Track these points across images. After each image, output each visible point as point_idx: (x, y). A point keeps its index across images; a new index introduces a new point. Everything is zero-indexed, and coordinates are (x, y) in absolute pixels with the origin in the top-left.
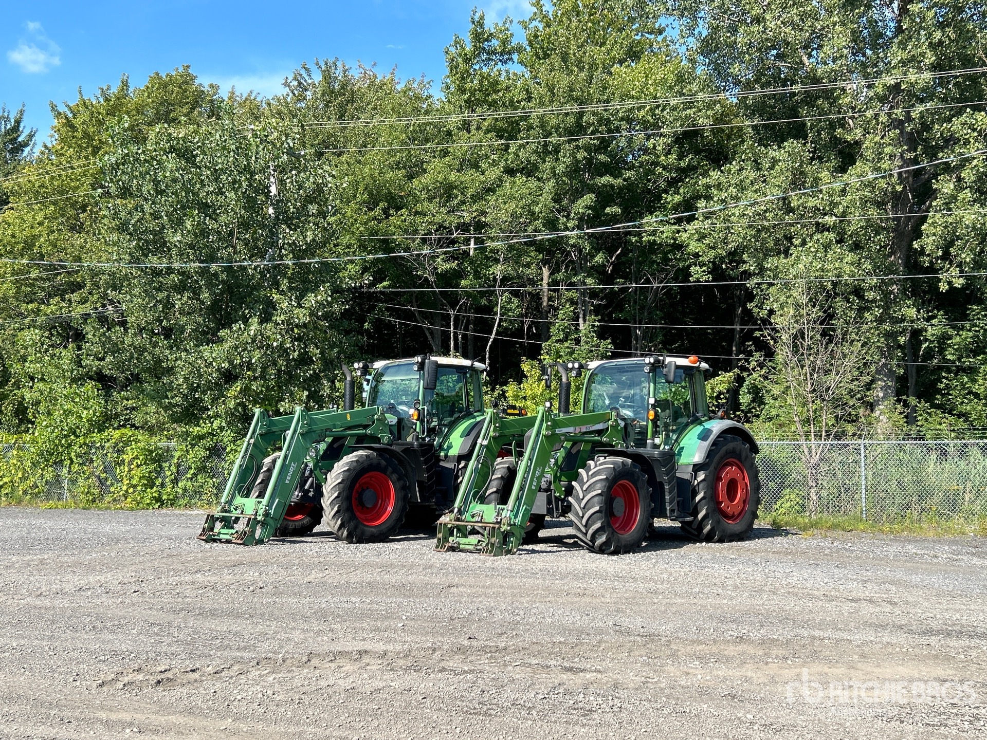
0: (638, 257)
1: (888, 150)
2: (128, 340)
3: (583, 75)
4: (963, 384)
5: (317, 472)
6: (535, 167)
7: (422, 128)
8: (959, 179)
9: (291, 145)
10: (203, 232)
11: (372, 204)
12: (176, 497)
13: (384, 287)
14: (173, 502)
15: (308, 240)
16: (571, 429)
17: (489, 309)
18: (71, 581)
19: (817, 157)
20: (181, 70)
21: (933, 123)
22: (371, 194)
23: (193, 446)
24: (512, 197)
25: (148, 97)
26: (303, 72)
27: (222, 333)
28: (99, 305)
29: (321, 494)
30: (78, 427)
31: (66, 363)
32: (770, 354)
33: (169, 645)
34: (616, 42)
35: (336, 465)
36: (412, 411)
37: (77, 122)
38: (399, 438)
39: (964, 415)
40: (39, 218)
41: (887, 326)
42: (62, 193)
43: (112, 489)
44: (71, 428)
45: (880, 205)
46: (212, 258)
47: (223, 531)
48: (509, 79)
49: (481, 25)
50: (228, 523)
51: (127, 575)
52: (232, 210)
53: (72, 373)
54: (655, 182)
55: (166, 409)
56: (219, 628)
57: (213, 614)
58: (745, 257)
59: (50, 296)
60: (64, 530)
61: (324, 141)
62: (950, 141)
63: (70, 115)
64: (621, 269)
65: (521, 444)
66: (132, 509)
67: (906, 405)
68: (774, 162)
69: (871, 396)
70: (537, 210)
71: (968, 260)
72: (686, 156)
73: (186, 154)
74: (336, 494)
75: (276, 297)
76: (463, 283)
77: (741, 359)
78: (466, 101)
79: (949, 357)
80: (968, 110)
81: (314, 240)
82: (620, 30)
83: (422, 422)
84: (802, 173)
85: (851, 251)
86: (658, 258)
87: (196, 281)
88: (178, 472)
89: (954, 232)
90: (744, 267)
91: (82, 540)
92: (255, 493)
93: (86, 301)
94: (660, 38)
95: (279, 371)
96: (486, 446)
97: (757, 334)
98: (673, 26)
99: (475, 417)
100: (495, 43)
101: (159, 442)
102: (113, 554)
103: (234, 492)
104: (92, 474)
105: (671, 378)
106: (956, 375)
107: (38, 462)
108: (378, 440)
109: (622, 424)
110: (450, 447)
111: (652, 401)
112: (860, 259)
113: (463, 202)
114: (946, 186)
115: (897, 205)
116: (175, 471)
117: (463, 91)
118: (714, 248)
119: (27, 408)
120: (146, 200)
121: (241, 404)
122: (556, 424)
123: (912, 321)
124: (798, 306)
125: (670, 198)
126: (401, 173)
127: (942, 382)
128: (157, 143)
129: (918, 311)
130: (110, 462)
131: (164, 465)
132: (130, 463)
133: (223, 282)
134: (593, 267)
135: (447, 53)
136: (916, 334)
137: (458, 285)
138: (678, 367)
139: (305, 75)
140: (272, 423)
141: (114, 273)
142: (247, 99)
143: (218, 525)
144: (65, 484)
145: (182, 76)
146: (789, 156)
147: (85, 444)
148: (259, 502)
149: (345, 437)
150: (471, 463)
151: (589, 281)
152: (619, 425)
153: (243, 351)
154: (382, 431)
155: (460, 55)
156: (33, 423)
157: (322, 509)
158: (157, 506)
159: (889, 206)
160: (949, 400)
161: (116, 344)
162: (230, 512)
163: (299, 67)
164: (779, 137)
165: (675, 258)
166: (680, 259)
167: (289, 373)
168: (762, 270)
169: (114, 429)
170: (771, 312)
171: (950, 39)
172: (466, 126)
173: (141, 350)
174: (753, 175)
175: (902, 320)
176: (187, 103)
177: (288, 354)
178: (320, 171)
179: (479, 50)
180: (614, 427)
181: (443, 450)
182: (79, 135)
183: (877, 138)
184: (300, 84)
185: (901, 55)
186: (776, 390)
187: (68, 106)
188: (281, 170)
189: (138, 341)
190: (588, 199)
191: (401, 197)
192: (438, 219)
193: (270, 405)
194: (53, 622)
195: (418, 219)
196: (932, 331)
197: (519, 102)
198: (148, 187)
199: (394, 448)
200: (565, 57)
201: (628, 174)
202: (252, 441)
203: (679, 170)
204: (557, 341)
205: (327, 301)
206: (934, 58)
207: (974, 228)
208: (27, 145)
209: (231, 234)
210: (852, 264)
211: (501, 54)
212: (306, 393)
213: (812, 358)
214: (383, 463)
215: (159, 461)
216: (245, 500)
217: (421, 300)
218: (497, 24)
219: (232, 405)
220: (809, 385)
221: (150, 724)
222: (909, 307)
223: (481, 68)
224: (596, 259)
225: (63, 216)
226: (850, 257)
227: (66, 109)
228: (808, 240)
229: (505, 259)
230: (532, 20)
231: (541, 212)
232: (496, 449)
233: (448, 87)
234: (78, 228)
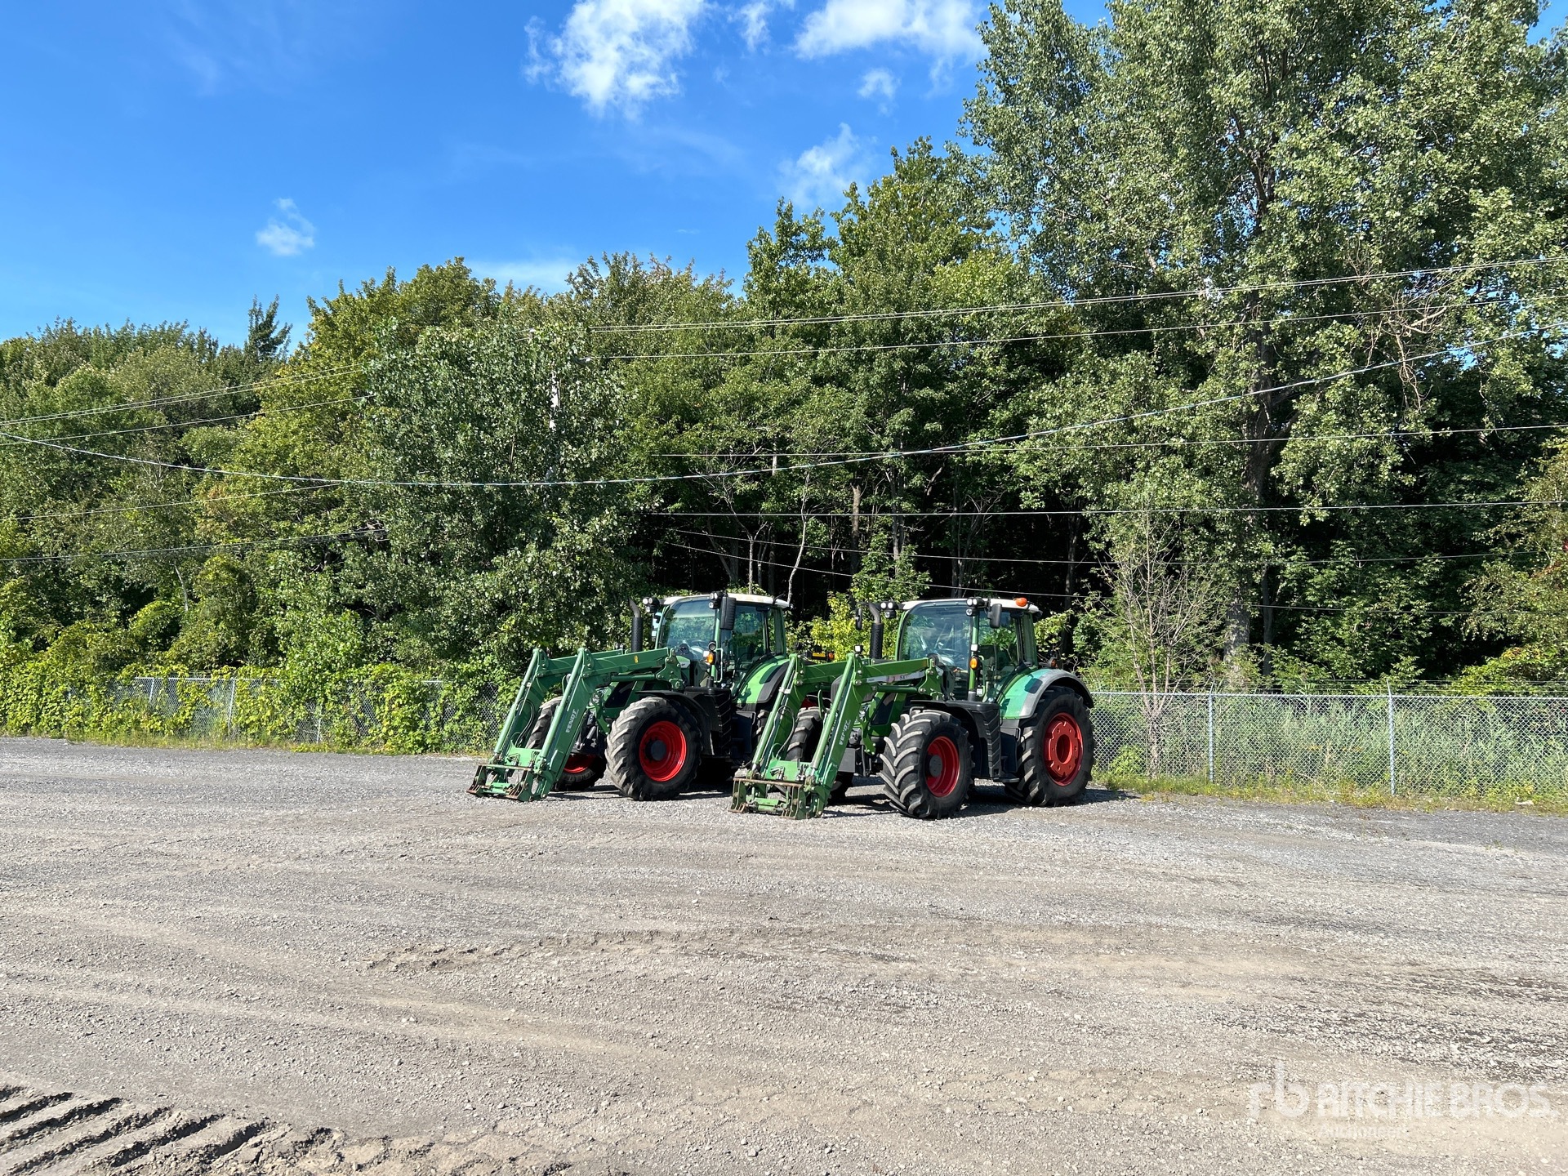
0: (961, 479)
1: (1243, 365)
2: (391, 566)
3: (902, 275)
4: (1325, 629)
5: (601, 720)
6: (846, 376)
7: (720, 333)
8: (1323, 399)
9: (576, 351)
10: (476, 447)
11: (663, 417)
12: (442, 741)
13: (676, 510)
14: (438, 747)
15: (593, 457)
16: (883, 679)
17: (794, 537)
18: (332, 842)
19: (1163, 371)
20: (453, 262)
21: (1294, 335)
22: (663, 406)
23: (461, 685)
24: (820, 411)
25: (417, 293)
26: (589, 267)
27: (496, 560)
28: (358, 524)
29: (605, 746)
30: (333, 661)
31: (322, 589)
32: (1107, 592)
33: (443, 920)
34: (939, 238)
35: (621, 713)
36: (706, 654)
37: (338, 321)
38: (692, 683)
39: (1327, 664)
40: (293, 427)
41: (1239, 563)
42: (319, 398)
43: (370, 731)
44: (326, 662)
45: (1234, 425)
46: (486, 477)
47: (495, 784)
48: (819, 278)
49: (788, 216)
50: (501, 776)
51: (392, 835)
52: (510, 423)
53: (328, 601)
54: (981, 395)
55: (433, 642)
56: (496, 901)
57: (489, 884)
58: (1081, 481)
59: (304, 513)
60: (318, 779)
61: (611, 345)
62: (1313, 356)
63: (330, 312)
64: (941, 492)
65: (827, 693)
66: (392, 754)
67: (1260, 653)
68: (1115, 375)
69: (1220, 641)
70: (848, 425)
71: (1332, 490)
72: (1016, 367)
73: (459, 360)
74: (621, 746)
75: (556, 520)
76: (764, 505)
77: (1075, 598)
78: (770, 302)
79: (1309, 598)
80: (1335, 322)
81: (599, 458)
82: (945, 224)
83: (717, 667)
84: (1146, 388)
85: (1201, 477)
86: (982, 480)
87: (469, 502)
88: (444, 713)
89: (1318, 457)
90: (1081, 493)
91: (340, 791)
92: (531, 742)
93: (344, 520)
94: (988, 233)
95: (558, 603)
96: (788, 695)
97: (1093, 570)
98: (1004, 223)
99: (776, 661)
100: (804, 237)
101: (423, 679)
102: (375, 810)
103: (508, 742)
104: (348, 713)
105: (996, 622)
106: (1317, 618)
107: (288, 699)
108: (668, 686)
109: (941, 672)
110: (748, 694)
111: (974, 648)
112: (1210, 486)
113: (765, 416)
114: (1308, 407)
115: (1253, 425)
116: (440, 712)
117: (767, 291)
118: (1046, 471)
119: (278, 638)
120: (415, 411)
121: (517, 640)
122: (867, 672)
123: (1269, 557)
124: (1141, 538)
125: (998, 415)
126: (696, 383)
127: (1301, 627)
128: (427, 348)
129: (1276, 546)
130: (369, 700)
131: (428, 705)
132: (391, 702)
133: (498, 503)
134: (909, 490)
135: (750, 247)
136: (1273, 571)
137: (757, 509)
138: (1004, 610)
139: (591, 271)
140: (551, 665)
141: (377, 492)
142: (526, 296)
143: (490, 777)
144: (318, 725)
145: (454, 269)
146: (1133, 368)
147: (341, 680)
148: (537, 753)
149: (631, 682)
150: (772, 713)
151: (905, 505)
152: (937, 673)
153: (519, 580)
154: (673, 676)
155: (765, 251)
156: (284, 656)
157: (605, 761)
158: (420, 751)
159: (1244, 427)
160: (1309, 646)
161: (379, 570)
162: (503, 763)
163: (585, 262)
164: (1123, 347)
165: (1003, 481)
166: (1007, 482)
167: (569, 606)
168: (1100, 498)
169: (373, 664)
170: (1109, 544)
171: (1315, 242)
172: (770, 331)
173: (405, 578)
174: (1090, 390)
175: (1257, 556)
176: (460, 299)
177: (569, 585)
178: (607, 381)
179: (785, 246)
180: (932, 676)
181: (740, 697)
182: (339, 334)
183: (1232, 352)
184: (585, 280)
185: (1260, 260)
186: (1114, 632)
187: (327, 302)
188: (565, 379)
189: (402, 568)
190: (906, 414)
191: (696, 409)
192: (738, 434)
193: (547, 640)
194: (315, 891)
195: (715, 434)
196: (1291, 568)
197: (830, 303)
198: (417, 397)
199: (686, 694)
200: (881, 255)
201: (950, 386)
202: (529, 685)
203: (1007, 382)
204: (869, 573)
205: (612, 525)
206: (1295, 264)
207: (1339, 455)
208: (280, 342)
209: (508, 449)
210: (1202, 492)
211: (811, 250)
212: (588, 628)
213: (1154, 598)
214: (674, 711)
215: (422, 700)
216: (520, 750)
217: (718, 525)
218: (806, 216)
219: (505, 640)
220: (1151, 629)
221: (428, 1012)
222: (1265, 541)
223: (787, 265)
224: (914, 481)
225: (319, 424)
226: (1199, 484)
227: (325, 306)
228: (1152, 464)
229: (811, 480)
230: (846, 211)
231: (852, 428)
232: (799, 699)
233: (750, 286)
234: (336, 438)
